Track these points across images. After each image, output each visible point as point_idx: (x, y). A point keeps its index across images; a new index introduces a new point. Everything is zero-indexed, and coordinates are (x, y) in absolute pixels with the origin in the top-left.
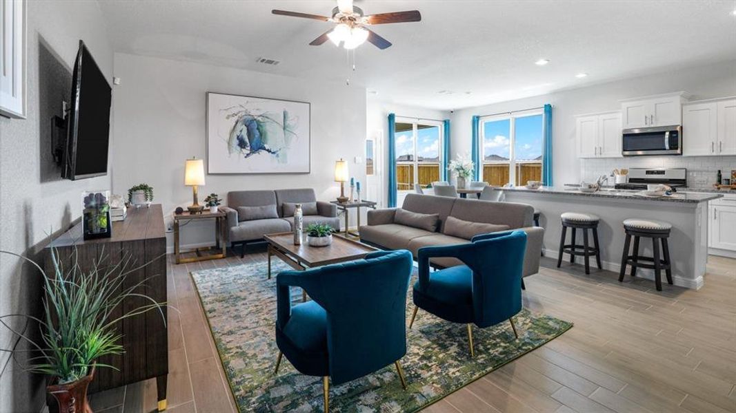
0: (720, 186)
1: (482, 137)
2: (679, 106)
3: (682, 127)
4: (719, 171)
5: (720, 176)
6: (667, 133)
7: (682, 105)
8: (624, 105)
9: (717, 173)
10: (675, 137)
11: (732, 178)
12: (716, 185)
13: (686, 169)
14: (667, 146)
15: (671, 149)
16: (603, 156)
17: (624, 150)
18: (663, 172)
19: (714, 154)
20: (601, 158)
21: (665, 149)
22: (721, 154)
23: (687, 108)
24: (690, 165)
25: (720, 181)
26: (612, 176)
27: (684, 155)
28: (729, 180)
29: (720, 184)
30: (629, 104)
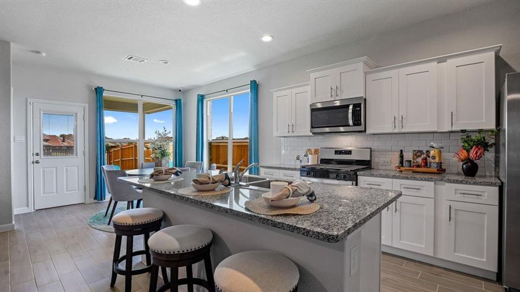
0: (402, 169)
1: (207, 116)
2: (362, 74)
3: (365, 100)
4: (401, 151)
5: (402, 156)
6: (351, 107)
7: (366, 73)
8: (313, 76)
9: (399, 153)
10: (358, 110)
11: (414, 159)
12: (399, 167)
13: (371, 149)
14: (351, 122)
15: (354, 125)
16: (296, 134)
17: (312, 127)
18: (349, 152)
19: (396, 131)
20: (294, 137)
21: (349, 126)
22: (404, 130)
23: (370, 77)
24: (376, 144)
25: (402, 162)
26: (305, 156)
27: (368, 132)
28: (410, 161)
29: (402, 166)
30: (317, 74)
